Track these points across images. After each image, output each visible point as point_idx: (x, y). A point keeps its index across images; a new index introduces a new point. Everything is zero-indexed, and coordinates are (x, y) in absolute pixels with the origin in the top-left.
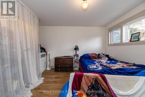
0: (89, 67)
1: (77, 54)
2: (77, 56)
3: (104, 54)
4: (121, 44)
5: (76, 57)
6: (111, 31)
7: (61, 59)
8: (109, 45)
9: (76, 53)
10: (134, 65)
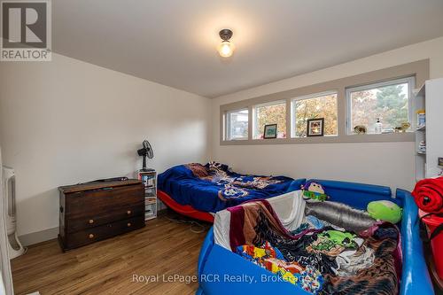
0: (224, 195)
1: (148, 167)
2: (151, 174)
3: (217, 164)
4: (249, 141)
5: (146, 178)
6: (226, 112)
7: (97, 194)
8: (223, 143)
9: (144, 165)
10: (274, 178)
